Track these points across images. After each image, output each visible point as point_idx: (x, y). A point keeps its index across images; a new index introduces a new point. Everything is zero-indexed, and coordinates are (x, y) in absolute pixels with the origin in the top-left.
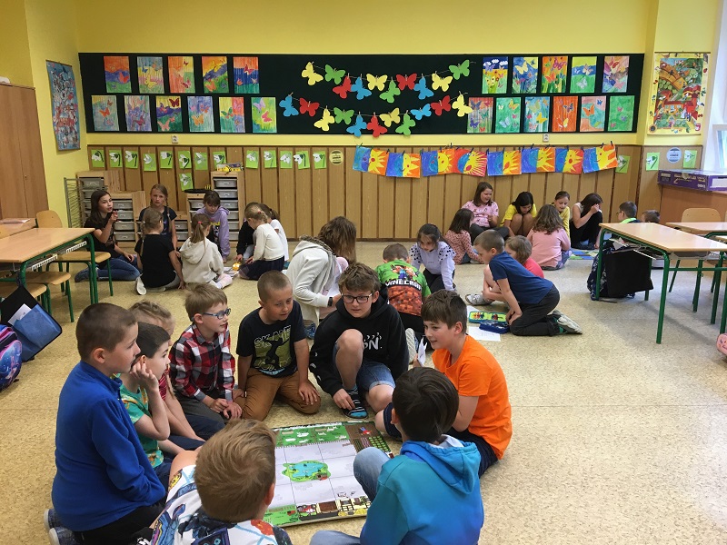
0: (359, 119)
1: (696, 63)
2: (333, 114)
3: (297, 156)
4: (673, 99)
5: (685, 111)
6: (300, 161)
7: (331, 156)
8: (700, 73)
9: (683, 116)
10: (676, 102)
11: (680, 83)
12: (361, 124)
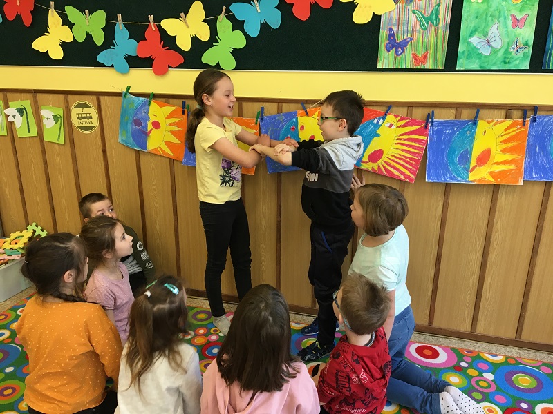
0: (121, 31)
2: (66, 21)
3: (12, 111)
6: (19, 122)
7: (75, 113)
12: (125, 44)
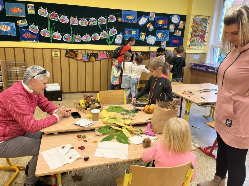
1: (205, 20)
4: (197, 35)
5: (201, 40)
7: (54, 53)
8: (207, 25)
9: (200, 42)
10: (198, 36)
11: (200, 28)
